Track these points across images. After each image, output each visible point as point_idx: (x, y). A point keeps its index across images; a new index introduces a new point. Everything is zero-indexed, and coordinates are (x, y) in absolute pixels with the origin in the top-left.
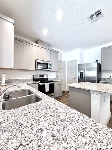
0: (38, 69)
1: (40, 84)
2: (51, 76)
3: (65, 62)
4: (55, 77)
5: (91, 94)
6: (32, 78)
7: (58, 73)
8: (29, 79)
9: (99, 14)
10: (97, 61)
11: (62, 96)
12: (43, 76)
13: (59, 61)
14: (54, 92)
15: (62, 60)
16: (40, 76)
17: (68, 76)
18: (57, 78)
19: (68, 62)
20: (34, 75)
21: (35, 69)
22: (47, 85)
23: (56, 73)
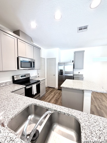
0: (21, 68)
2: (33, 74)
3: (44, 59)
4: (36, 75)
6: (11, 80)
12: (25, 76)
16: (22, 76)
17: (47, 73)
18: (39, 75)
19: (47, 59)
23: (37, 71)
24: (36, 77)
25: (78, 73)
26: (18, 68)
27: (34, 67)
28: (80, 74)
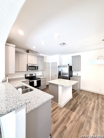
0: (29, 70)
1: (31, 81)
2: (38, 74)
3: (49, 63)
4: (42, 75)
5: (59, 87)
6: (24, 77)
7: (44, 71)
8: (22, 78)
9: (64, 44)
10: (69, 65)
11: (46, 88)
12: (32, 75)
13: (44, 62)
14: (40, 86)
15: (47, 62)
16: (30, 75)
17: (51, 74)
18: (43, 75)
19: (51, 63)
20: (25, 75)
21: (26, 71)
22: (35, 82)
23: (42, 72)
24: (41, 76)
25: (76, 75)
26: (27, 70)
27: (37, 69)
28: (78, 75)
